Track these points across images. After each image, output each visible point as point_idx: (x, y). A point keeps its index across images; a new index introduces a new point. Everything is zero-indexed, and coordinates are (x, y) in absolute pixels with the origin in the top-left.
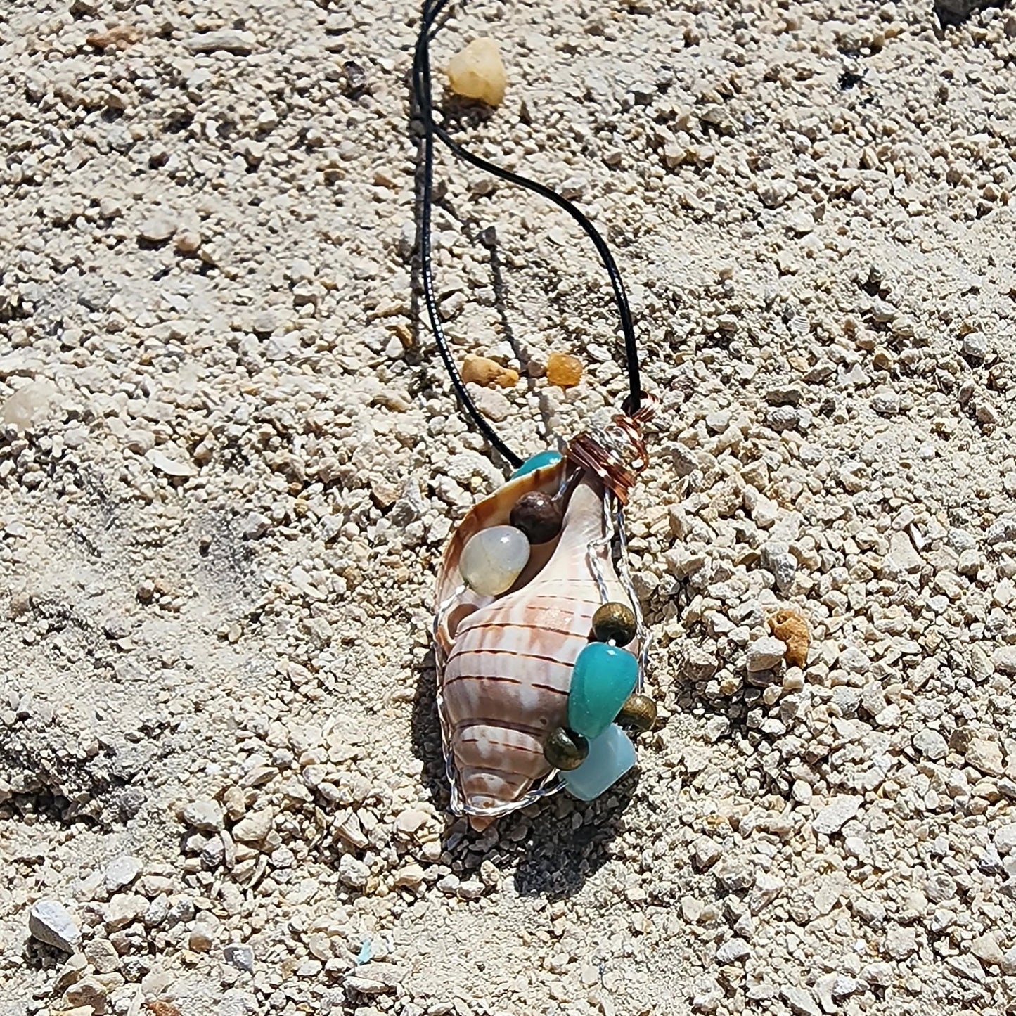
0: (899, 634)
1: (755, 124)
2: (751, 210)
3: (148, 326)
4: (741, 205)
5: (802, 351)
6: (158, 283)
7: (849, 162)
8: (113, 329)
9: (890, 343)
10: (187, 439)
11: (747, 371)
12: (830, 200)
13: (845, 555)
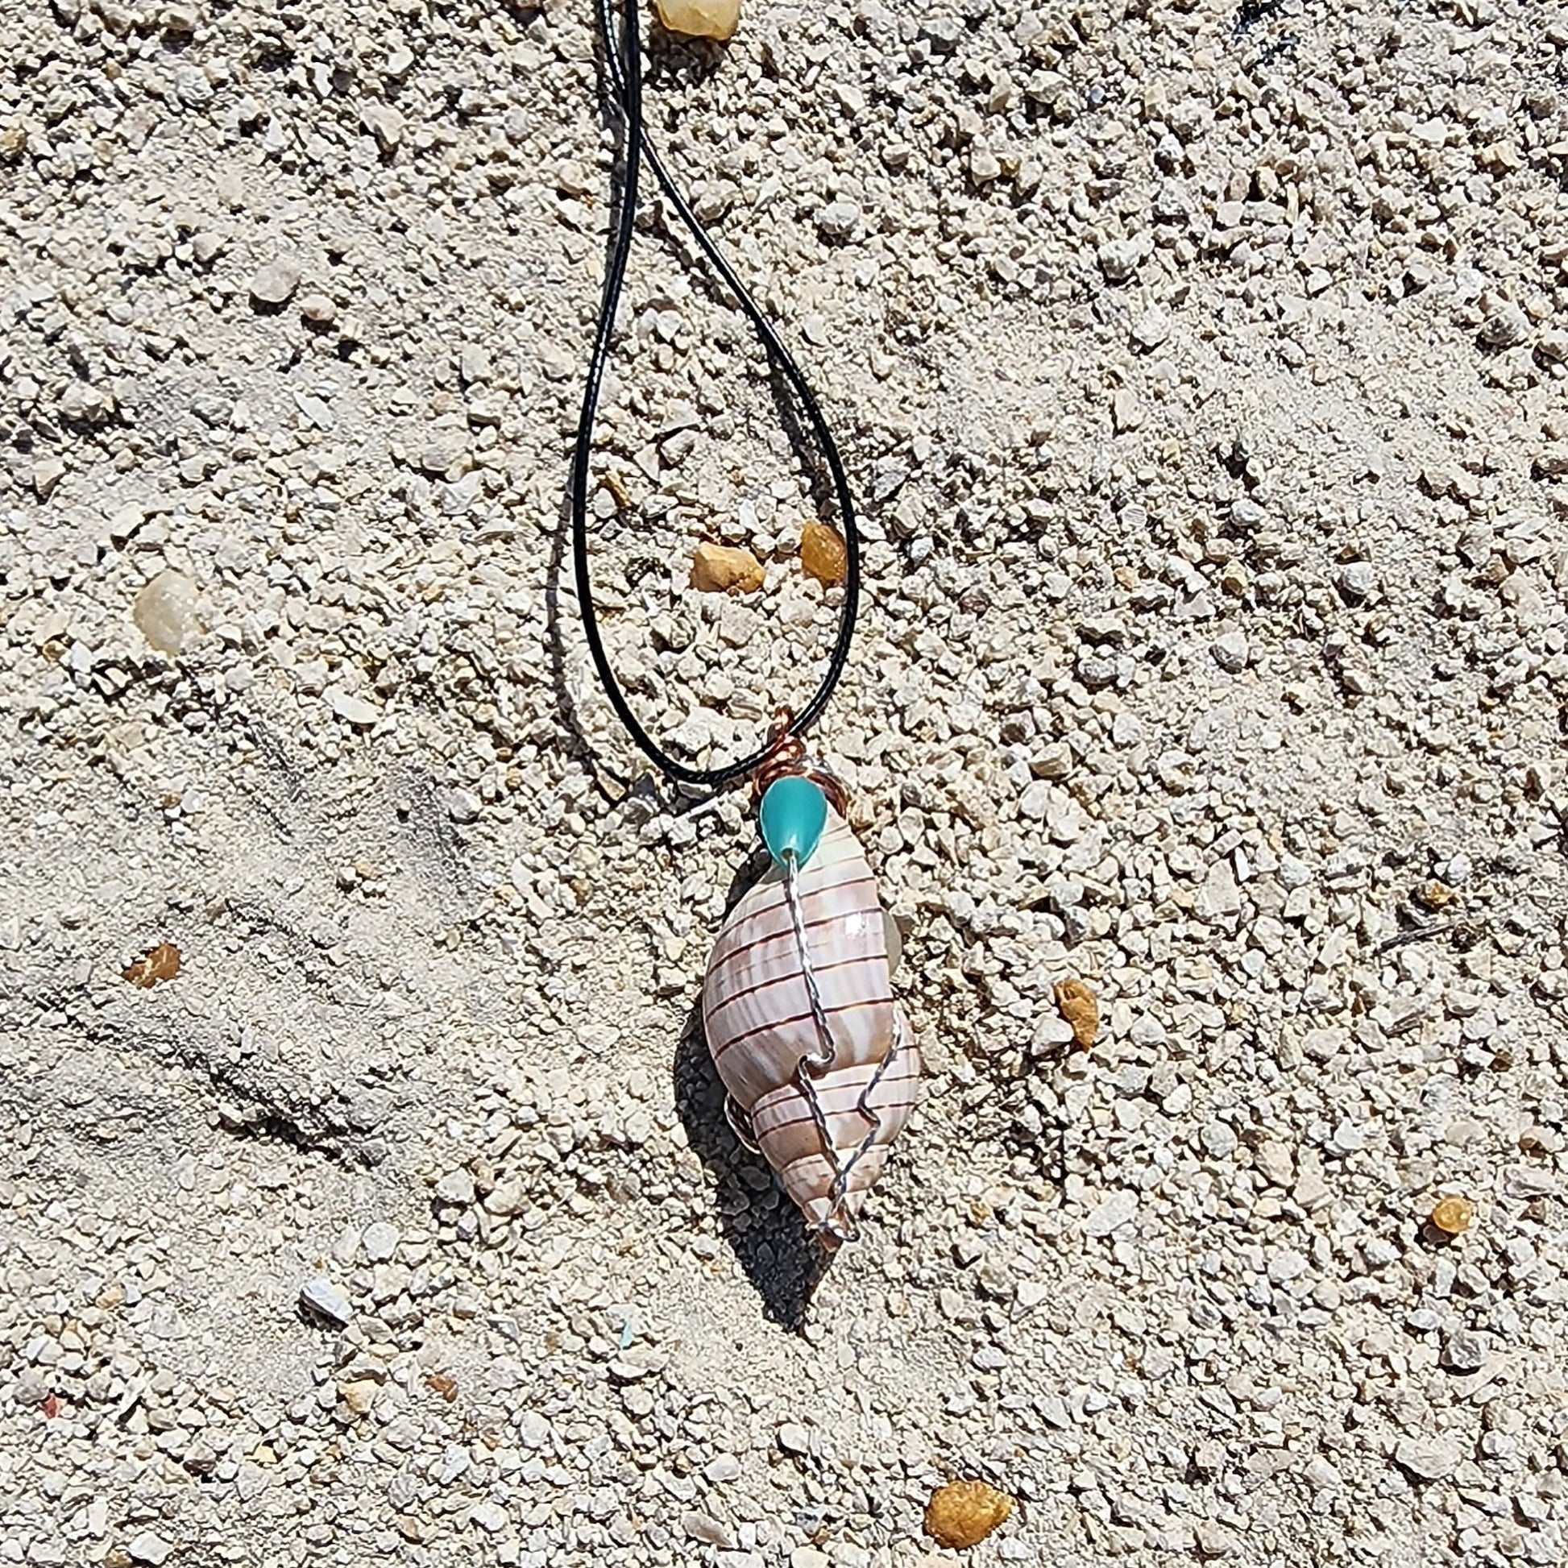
0: (1203, 998)
1: (1105, 100)
2: (1086, 285)
3: (286, 452)
4: (1071, 275)
5: (1133, 556)
6: (288, 377)
7: (1234, 189)
8: (242, 458)
9: (1248, 555)
10: (365, 660)
11: (1059, 584)
12: (1198, 259)
13: (1153, 886)
